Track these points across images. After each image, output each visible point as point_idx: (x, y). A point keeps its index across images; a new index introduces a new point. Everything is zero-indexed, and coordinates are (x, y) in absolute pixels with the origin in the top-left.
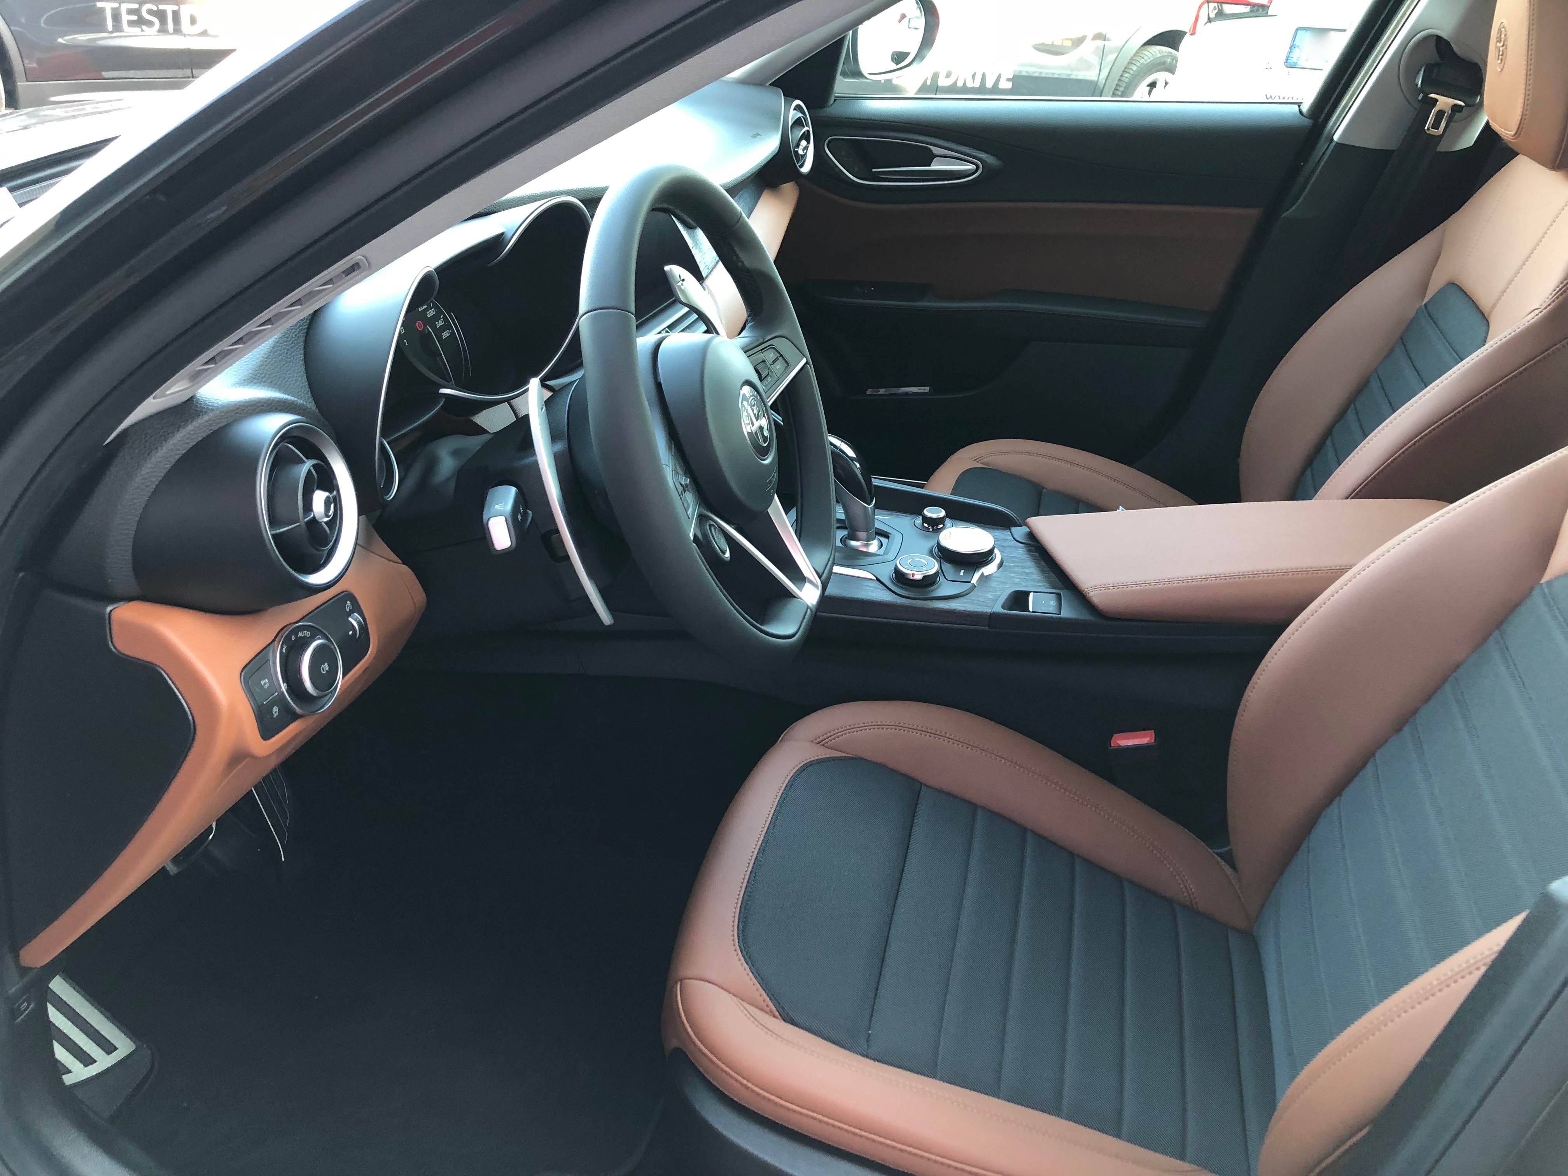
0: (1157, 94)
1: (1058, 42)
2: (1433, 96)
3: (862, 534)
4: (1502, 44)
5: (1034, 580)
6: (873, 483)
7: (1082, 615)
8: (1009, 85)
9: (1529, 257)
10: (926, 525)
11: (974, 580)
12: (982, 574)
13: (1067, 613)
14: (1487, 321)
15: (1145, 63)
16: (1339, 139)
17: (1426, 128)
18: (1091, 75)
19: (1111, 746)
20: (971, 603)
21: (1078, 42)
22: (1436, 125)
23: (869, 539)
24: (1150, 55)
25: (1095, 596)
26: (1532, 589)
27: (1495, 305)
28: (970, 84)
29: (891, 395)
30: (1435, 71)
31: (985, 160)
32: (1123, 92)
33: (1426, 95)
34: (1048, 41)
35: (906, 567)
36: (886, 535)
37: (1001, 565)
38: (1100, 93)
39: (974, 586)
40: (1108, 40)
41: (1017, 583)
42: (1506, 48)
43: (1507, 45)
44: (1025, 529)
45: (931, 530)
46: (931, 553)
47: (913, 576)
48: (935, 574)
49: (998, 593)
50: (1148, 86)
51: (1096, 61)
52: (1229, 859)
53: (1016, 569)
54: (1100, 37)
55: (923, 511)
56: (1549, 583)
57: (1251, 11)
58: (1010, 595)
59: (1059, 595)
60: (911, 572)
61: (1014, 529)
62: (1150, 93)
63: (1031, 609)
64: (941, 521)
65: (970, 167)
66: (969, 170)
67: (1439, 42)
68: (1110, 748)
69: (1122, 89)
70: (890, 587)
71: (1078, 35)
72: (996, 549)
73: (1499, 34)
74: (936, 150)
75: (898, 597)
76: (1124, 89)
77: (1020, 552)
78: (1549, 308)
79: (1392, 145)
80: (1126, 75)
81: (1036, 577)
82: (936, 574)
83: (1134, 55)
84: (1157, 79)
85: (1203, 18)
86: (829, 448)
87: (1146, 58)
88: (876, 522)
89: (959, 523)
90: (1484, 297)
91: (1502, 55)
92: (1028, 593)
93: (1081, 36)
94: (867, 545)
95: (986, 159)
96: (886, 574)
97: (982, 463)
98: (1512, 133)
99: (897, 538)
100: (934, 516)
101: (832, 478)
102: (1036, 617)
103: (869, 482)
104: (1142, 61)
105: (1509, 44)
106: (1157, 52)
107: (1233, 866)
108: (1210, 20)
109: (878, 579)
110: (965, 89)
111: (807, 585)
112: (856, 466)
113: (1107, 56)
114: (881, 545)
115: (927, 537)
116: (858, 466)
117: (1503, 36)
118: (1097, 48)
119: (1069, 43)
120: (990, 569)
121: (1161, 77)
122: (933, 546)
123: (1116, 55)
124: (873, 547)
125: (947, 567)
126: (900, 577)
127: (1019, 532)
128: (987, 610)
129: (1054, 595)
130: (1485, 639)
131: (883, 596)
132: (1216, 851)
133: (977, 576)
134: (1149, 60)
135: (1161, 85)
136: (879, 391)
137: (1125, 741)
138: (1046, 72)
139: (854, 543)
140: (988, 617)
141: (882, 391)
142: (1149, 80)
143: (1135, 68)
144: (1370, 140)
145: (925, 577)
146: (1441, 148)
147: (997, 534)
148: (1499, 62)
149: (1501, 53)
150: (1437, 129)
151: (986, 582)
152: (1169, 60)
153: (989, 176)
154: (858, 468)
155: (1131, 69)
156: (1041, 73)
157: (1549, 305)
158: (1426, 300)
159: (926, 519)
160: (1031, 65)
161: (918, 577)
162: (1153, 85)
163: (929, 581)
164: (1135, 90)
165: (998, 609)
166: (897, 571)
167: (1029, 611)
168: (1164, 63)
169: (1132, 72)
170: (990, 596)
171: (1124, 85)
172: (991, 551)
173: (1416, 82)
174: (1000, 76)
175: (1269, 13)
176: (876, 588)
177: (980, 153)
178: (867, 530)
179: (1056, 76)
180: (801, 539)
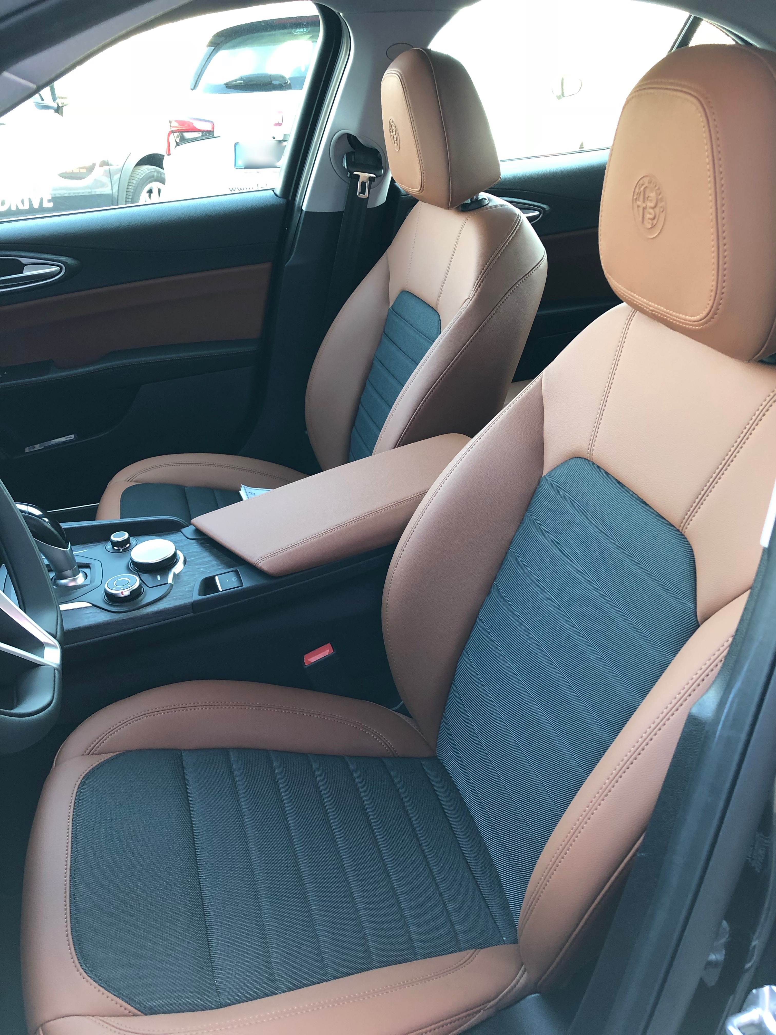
0: (155, 197)
1: (76, 171)
2: (355, 173)
3: (69, 572)
4: (394, 133)
5: (213, 566)
6: (63, 527)
7: (260, 581)
8: (51, 205)
9: (449, 266)
10: (115, 548)
11: (170, 580)
12: (174, 574)
13: (247, 584)
14: (436, 311)
15: (141, 177)
16: (306, 209)
17: (358, 194)
18: (107, 190)
19: (306, 666)
20: (174, 599)
21: (91, 169)
22: (363, 192)
23: (75, 575)
24: (142, 172)
25: (263, 565)
26: (539, 481)
27: (438, 300)
28: (21, 207)
29: (45, 448)
30: (353, 157)
31: (65, 262)
32: (132, 199)
33: (352, 173)
34: (69, 171)
35: (114, 588)
36: (87, 566)
37: (185, 562)
38: (116, 203)
39: (172, 586)
40: (111, 165)
41: (202, 572)
42: (398, 135)
43: (398, 133)
44: (191, 528)
45: (121, 550)
46: (129, 570)
47: (123, 594)
48: (138, 587)
49: (192, 584)
50: (147, 193)
51: (106, 180)
52: (404, 711)
53: (198, 561)
54: (105, 164)
55: (110, 537)
56: (549, 474)
57: (202, 136)
58: (201, 584)
59: (236, 572)
60: (120, 592)
61: (184, 530)
62: (150, 197)
63: (221, 589)
64: (127, 541)
65: (56, 269)
66: (56, 271)
67: (350, 138)
68: (306, 667)
69: (130, 197)
70: (107, 609)
71: (89, 164)
72: (177, 551)
73: (391, 127)
74: (24, 261)
75: (116, 614)
76: (132, 198)
77: (195, 547)
78: (474, 297)
79: (341, 208)
80: (130, 188)
81: (214, 563)
82: (140, 586)
83: (132, 173)
84: (151, 187)
85: (173, 144)
86: (20, 516)
87: (140, 174)
88: (76, 558)
89: (141, 538)
90: (429, 295)
91: (397, 140)
92: (213, 577)
93: (91, 164)
94: (75, 580)
95: (67, 261)
96: (99, 598)
97: (135, 482)
98: (418, 189)
99: (96, 566)
100: (120, 539)
101: (32, 539)
102: (226, 594)
103: (58, 528)
104: (138, 176)
105: (400, 132)
106: (146, 170)
107: (410, 716)
108: (178, 144)
109: (94, 605)
110: (19, 212)
111: (47, 649)
112: (45, 521)
113: (113, 177)
114: (86, 576)
115: (120, 557)
116: (47, 520)
117: (394, 128)
118: (105, 171)
119: (83, 171)
120: (178, 568)
121: (155, 186)
122: (128, 564)
123: (120, 174)
124: (80, 579)
125: (145, 577)
126: (112, 598)
127: (189, 531)
128: (188, 601)
129: (233, 572)
130: (521, 521)
131: (102, 617)
132: (394, 709)
133: (171, 576)
134: (142, 176)
135: (155, 192)
136: (35, 447)
137: (314, 658)
138: (72, 193)
139: (63, 582)
140: (191, 606)
141: (37, 447)
142: (147, 188)
143: (135, 182)
144: (326, 207)
145: (132, 592)
146: (369, 206)
147: (172, 538)
148: (396, 145)
149: (395, 139)
150: (365, 194)
151: (179, 579)
152: (156, 174)
153: (71, 272)
154: (48, 522)
155: (133, 183)
156: (69, 193)
157: (474, 295)
158: (391, 304)
159: (114, 544)
160: (61, 189)
161: (127, 593)
162: (150, 192)
163: (136, 594)
164: (139, 197)
165: (196, 597)
166: (107, 594)
167: (220, 591)
168: (153, 176)
169: (133, 185)
170: (187, 589)
171: (131, 194)
172: (175, 555)
173: (343, 166)
174: (42, 199)
175: (215, 135)
176: (95, 613)
177: (59, 257)
178: (71, 568)
179: (80, 194)
180: (27, 609)
